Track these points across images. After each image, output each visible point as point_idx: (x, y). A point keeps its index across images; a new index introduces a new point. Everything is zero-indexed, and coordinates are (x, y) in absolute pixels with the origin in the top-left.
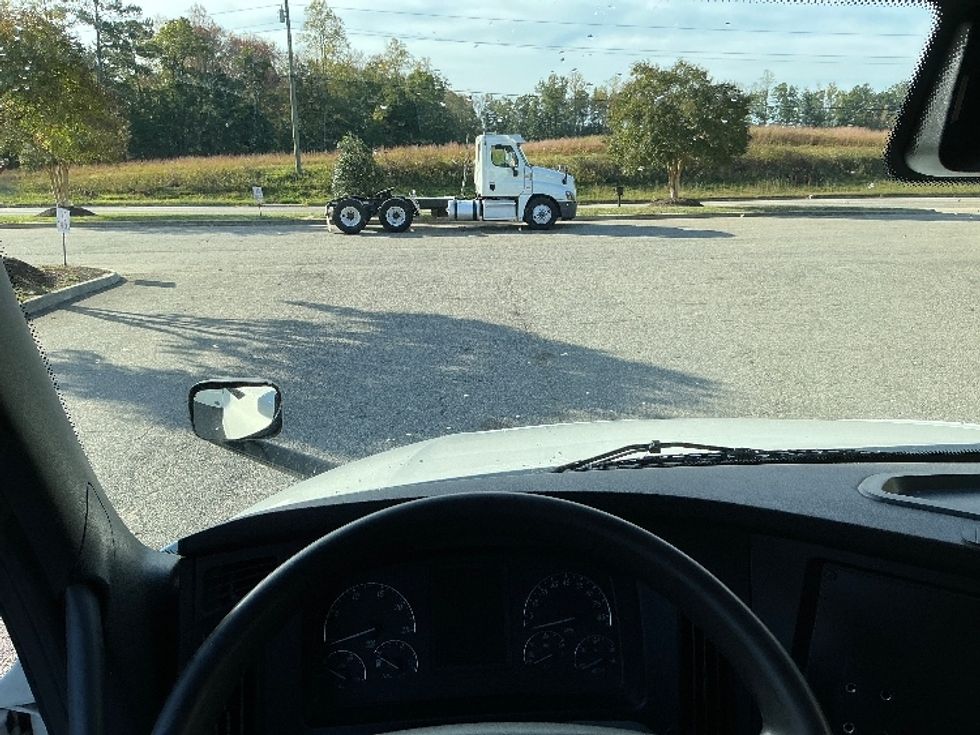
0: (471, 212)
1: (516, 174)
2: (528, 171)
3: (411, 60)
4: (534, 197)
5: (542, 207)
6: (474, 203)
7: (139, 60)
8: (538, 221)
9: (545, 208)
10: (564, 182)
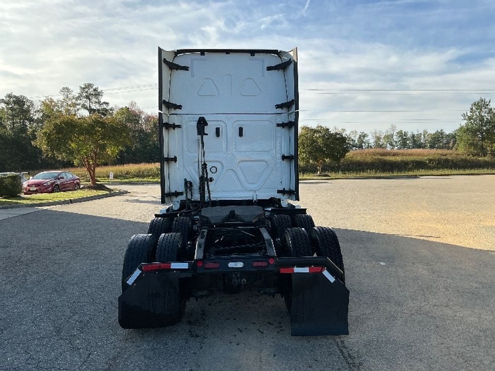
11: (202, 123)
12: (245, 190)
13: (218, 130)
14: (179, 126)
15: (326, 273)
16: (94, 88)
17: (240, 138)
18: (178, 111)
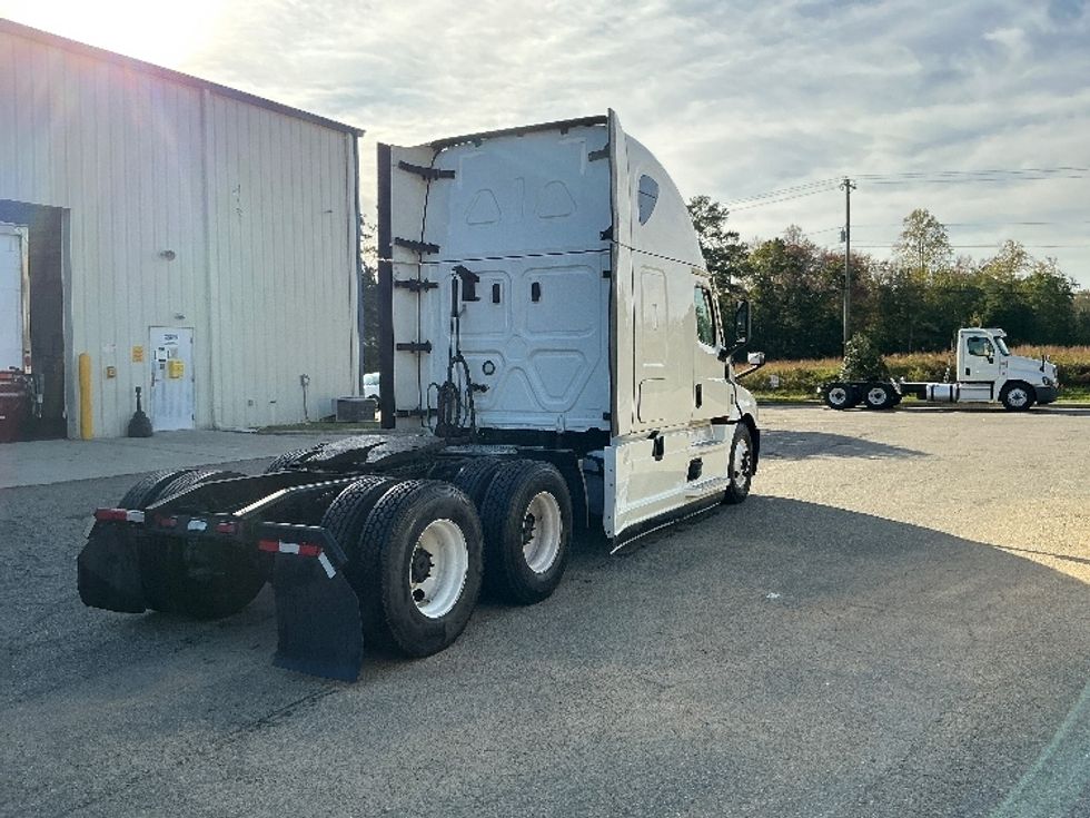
0: (949, 394)
1: (991, 361)
2: (1004, 359)
3: (1029, 262)
4: (1009, 382)
5: (1017, 391)
6: (951, 387)
7: (734, 280)
8: (1014, 403)
9: (1021, 393)
10: (1042, 369)
11: (470, 279)
12: (541, 410)
13: (496, 288)
14: (435, 286)
15: (323, 559)
16: (711, 204)
17: (532, 304)
18: (433, 257)
